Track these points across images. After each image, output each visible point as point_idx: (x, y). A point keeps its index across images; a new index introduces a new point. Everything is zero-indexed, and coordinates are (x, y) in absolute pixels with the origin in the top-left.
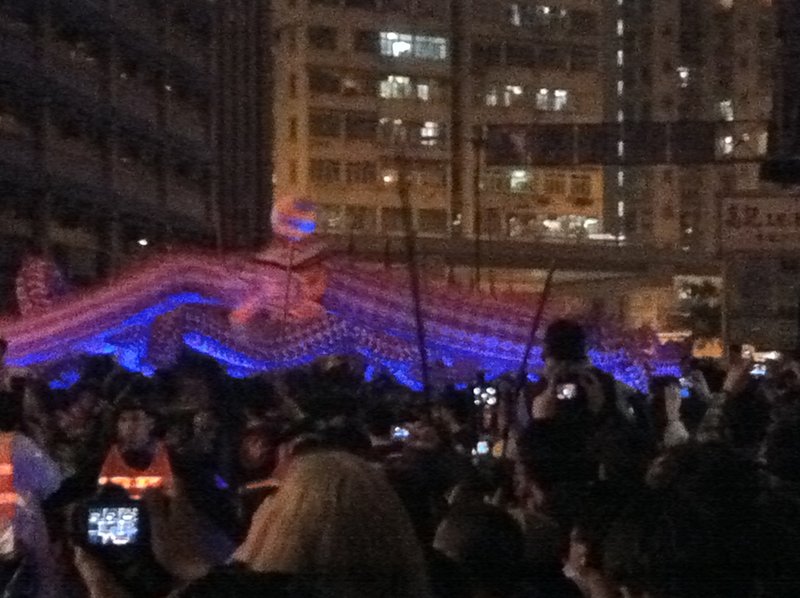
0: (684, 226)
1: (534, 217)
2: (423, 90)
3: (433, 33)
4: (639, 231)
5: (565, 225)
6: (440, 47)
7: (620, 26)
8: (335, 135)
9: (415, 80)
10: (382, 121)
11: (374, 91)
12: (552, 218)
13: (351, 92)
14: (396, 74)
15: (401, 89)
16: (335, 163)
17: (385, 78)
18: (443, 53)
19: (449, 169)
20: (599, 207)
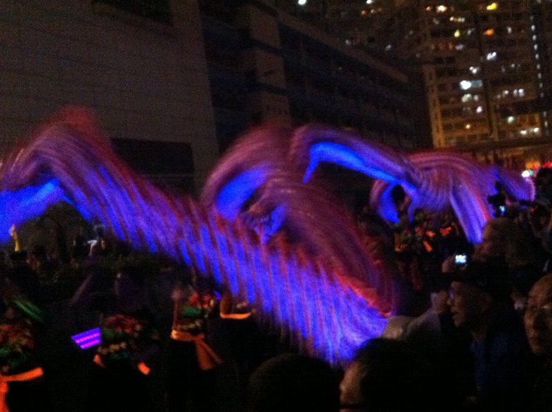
1: (517, 131)
2: (476, 98)
3: (477, 80)
5: (528, 132)
8: (449, 116)
9: (473, 94)
10: (464, 109)
11: (460, 101)
12: (524, 130)
14: (467, 94)
15: (469, 98)
16: (451, 124)
17: (463, 96)
18: (481, 85)
20: (538, 124)
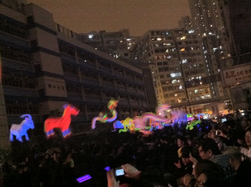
0: (224, 93)
1: (200, 96)
2: (179, 81)
3: (178, 72)
4: (217, 95)
5: (205, 97)
6: (180, 74)
7: (208, 66)
8: (166, 90)
9: (177, 80)
11: (171, 83)
12: (203, 96)
13: (168, 84)
14: (174, 79)
15: (175, 81)
16: (168, 94)
17: (172, 80)
18: (180, 75)
19: (185, 92)
20: (210, 93)
